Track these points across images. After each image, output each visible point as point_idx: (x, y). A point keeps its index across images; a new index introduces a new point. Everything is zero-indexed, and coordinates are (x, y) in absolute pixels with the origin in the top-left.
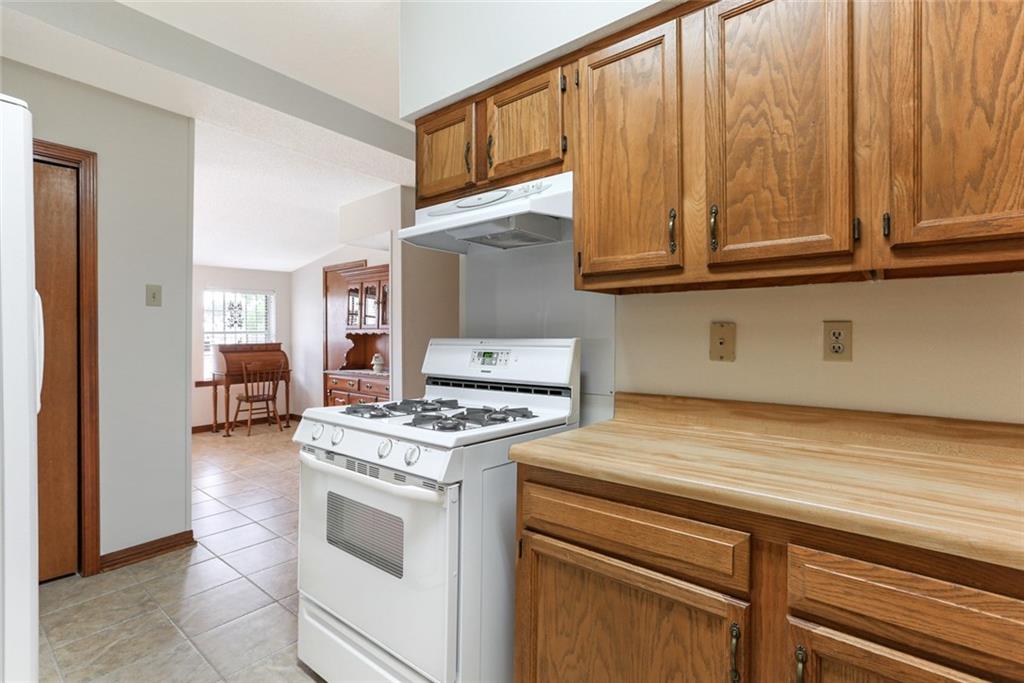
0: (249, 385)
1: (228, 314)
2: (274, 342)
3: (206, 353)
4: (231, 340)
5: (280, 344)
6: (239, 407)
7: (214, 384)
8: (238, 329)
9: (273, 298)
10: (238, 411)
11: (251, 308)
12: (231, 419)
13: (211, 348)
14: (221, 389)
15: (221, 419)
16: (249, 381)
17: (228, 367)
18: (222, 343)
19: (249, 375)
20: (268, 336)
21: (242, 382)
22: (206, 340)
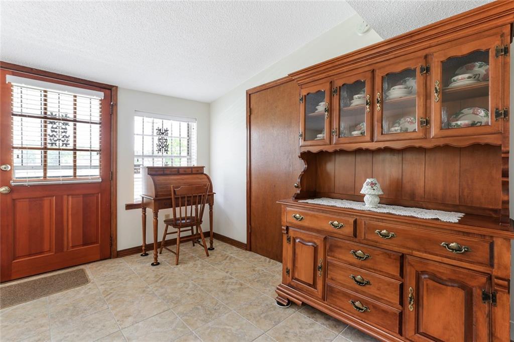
0: (178, 209)
1: (156, 139)
2: (196, 165)
3: (136, 176)
4: (159, 163)
5: (203, 168)
6: (166, 230)
7: (143, 206)
8: (165, 154)
9: (194, 125)
10: (166, 234)
11: (176, 133)
12: (160, 239)
13: (141, 170)
14: (150, 211)
15: (150, 240)
16: (177, 206)
17: (156, 189)
18: (151, 165)
19: (177, 199)
20: (189, 159)
21: (171, 207)
22: (136, 163)
